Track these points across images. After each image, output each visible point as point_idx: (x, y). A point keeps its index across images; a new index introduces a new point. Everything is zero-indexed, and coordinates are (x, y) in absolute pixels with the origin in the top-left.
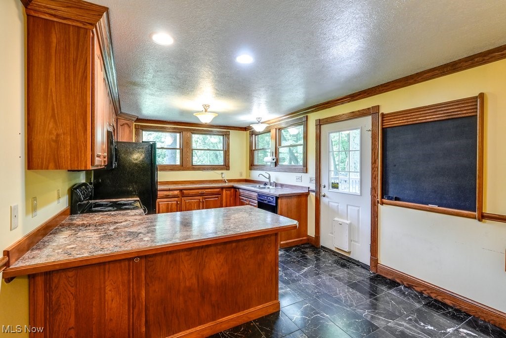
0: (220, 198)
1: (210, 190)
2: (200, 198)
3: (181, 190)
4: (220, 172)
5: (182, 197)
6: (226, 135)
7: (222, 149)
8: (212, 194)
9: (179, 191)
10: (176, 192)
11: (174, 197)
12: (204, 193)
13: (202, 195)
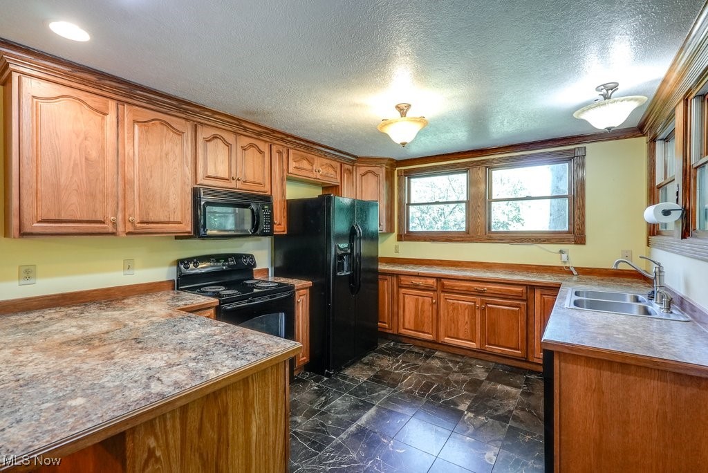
0: (524, 310)
1: (498, 287)
2: (478, 299)
3: (439, 279)
4: (556, 248)
5: (443, 291)
6: (577, 161)
7: (567, 194)
8: (505, 296)
9: (435, 280)
10: (431, 282)
11: (427, 289)
12: (483, 292)
13: (481, 293)
